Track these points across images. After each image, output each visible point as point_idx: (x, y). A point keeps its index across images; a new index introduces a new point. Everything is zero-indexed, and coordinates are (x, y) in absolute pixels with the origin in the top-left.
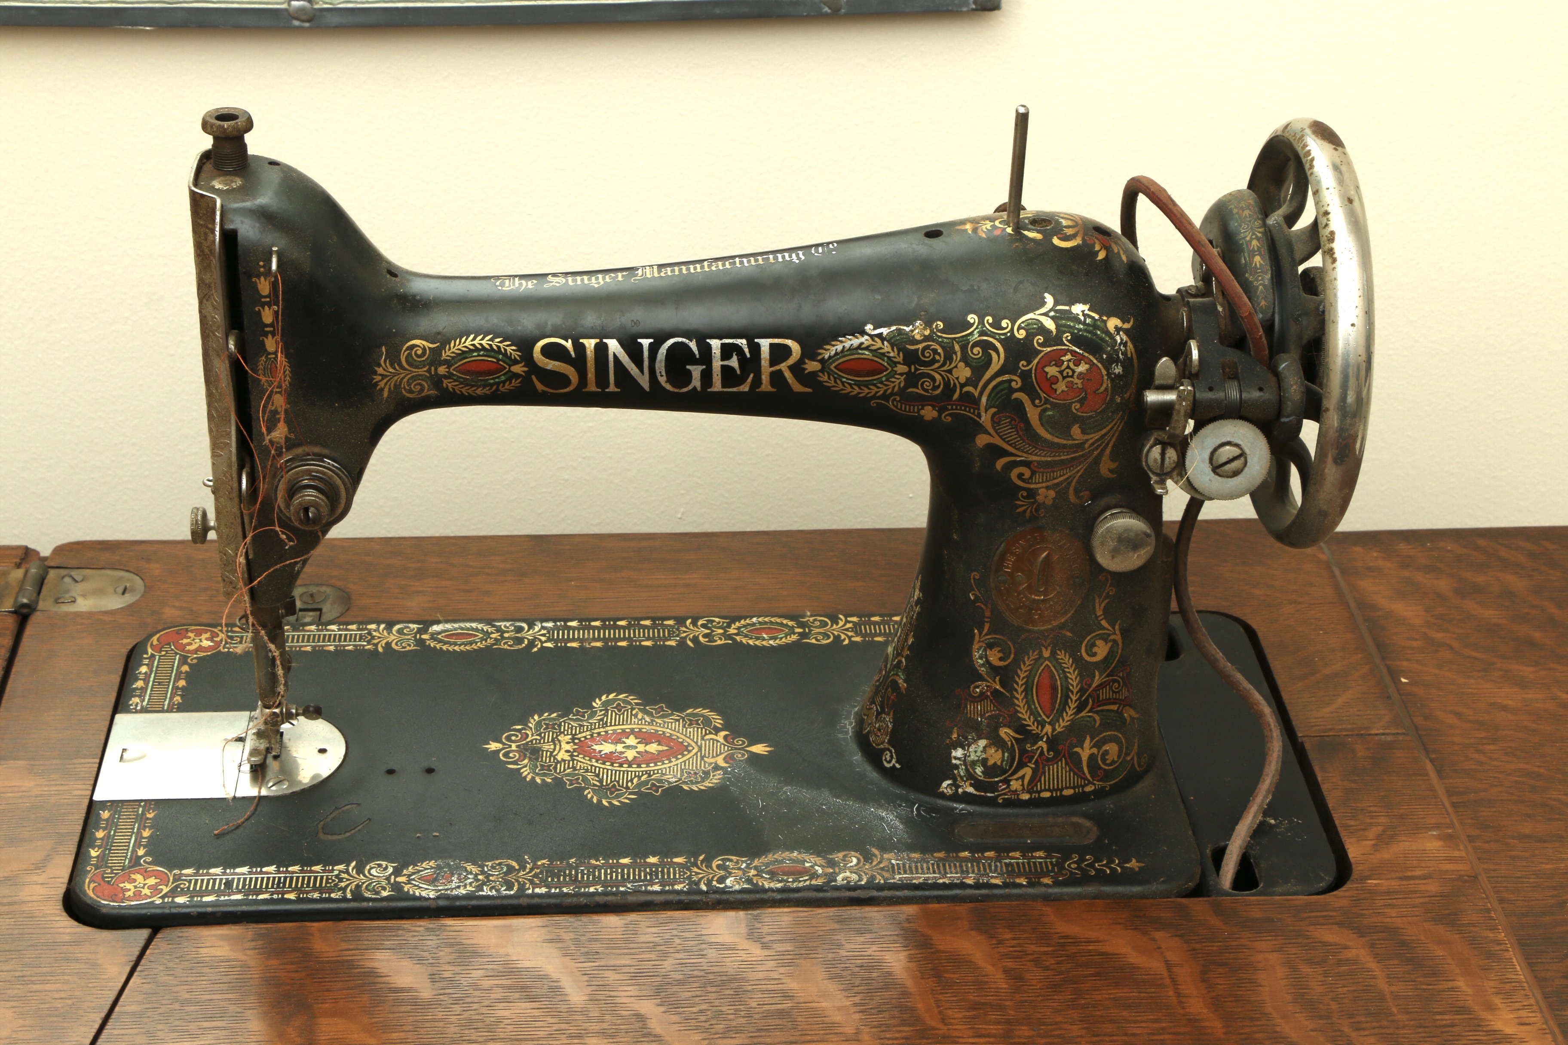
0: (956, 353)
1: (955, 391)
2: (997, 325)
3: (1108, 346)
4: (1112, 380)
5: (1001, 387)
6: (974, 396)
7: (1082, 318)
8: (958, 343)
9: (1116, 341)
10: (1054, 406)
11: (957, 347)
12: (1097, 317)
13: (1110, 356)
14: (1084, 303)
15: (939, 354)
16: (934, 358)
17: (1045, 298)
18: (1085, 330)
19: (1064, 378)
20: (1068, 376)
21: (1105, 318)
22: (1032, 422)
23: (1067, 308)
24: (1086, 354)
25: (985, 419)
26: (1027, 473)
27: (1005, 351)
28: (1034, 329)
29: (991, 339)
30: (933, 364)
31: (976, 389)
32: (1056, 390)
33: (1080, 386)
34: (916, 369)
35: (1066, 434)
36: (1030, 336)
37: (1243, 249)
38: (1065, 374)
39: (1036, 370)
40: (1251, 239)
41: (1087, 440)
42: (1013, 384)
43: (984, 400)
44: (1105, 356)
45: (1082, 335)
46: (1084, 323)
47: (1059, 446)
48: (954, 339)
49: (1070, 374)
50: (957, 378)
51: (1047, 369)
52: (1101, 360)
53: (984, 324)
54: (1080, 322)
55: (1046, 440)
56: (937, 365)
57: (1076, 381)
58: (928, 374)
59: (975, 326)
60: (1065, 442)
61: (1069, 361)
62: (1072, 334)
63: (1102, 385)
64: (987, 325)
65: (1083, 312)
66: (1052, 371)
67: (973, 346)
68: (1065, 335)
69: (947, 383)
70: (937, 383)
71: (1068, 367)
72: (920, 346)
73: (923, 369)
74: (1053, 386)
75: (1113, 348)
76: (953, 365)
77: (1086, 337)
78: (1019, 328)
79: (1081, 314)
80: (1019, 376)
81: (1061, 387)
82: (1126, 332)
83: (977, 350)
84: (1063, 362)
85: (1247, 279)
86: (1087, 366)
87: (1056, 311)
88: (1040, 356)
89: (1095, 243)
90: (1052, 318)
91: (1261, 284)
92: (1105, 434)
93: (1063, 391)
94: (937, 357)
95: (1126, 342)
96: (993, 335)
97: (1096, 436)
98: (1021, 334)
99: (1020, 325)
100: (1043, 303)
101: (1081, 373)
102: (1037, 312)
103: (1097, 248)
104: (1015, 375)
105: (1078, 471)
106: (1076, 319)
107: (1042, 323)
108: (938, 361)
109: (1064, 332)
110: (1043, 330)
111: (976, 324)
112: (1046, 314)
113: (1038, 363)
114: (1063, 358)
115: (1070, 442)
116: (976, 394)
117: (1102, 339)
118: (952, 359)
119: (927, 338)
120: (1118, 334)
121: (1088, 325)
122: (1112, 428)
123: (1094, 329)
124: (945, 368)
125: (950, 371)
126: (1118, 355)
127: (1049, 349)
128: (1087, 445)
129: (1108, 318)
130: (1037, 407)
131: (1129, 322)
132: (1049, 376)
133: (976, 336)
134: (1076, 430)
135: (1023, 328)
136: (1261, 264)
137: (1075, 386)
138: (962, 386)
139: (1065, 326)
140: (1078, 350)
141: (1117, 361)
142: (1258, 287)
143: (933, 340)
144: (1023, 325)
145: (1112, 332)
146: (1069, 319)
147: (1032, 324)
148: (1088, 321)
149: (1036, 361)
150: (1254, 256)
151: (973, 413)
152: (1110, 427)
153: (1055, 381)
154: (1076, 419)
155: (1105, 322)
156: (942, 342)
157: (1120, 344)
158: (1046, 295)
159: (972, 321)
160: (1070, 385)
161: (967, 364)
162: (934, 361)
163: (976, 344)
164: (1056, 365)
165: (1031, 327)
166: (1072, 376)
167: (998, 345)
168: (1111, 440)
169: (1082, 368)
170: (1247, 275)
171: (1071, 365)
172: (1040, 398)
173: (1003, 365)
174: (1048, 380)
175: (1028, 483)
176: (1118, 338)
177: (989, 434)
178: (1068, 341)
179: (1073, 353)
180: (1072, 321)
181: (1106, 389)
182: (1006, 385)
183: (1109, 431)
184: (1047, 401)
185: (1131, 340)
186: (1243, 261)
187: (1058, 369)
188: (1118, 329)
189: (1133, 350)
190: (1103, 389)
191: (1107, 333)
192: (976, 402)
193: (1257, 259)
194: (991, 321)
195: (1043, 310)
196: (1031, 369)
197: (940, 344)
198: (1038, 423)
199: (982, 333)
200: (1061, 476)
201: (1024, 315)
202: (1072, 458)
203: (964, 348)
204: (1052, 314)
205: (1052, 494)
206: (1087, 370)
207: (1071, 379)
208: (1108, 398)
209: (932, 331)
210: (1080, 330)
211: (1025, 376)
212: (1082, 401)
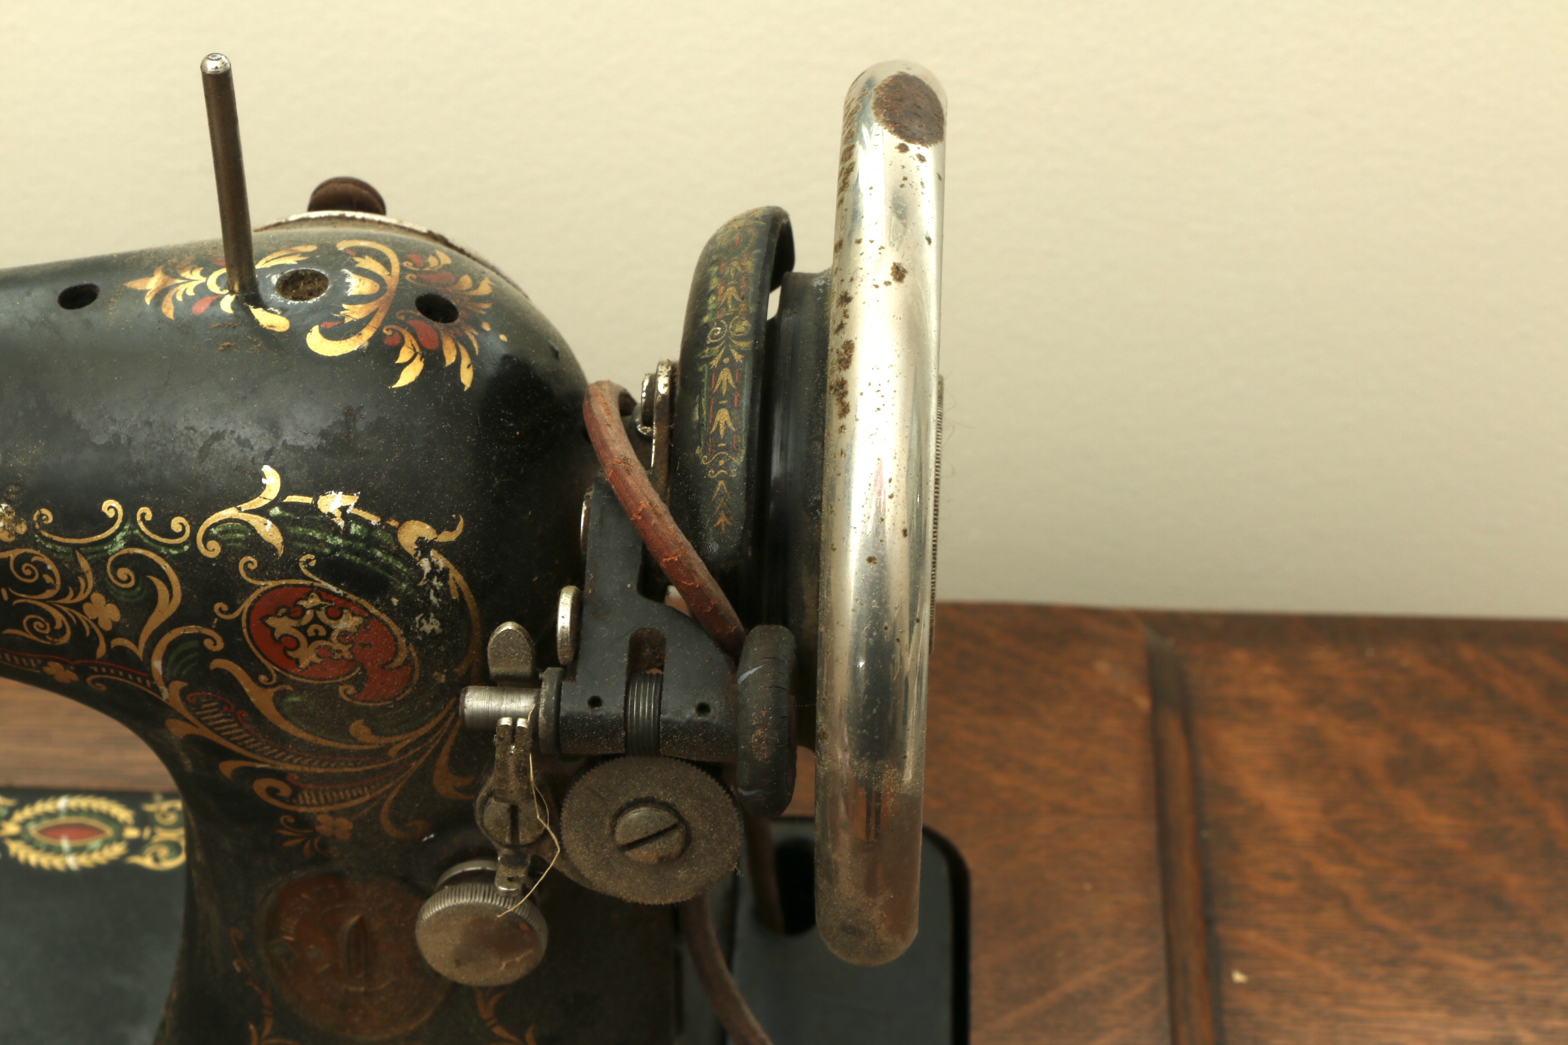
0: (83, 575)
1: (97, 643)
2: (161, 525)
3: (403, 580)
4: (419, 645)
5: (182, 648)
6: (137, 658)
7: (341, 523)
8: (85, 555)
9: (420, 571)
10: (300, 688)
11: (84, 564)
12: (374, 520)
13: (406, 601)
14: (347, 492)
15: (50, 573)
16: (41, 580)
17: (262, 475)
18: (348, 549)
19: (310, 640)
20: (317, 637)
21: (393, 523)
22: (263, 712)
23: (308, 500)
24: (350, 596)
25: (170, 694)
26: (285, 791)
27: (182, 580)
28: (237, 540)
29: (151, 555)
30: (42, 591)
31: (136, 643)
32: (297, 662)
33: (347, 655)
34: (12, 597)
35: (340, 730)
36: (230, 554)
37: (701, 386)
38: (311, 632)
39: (248, 621)
40: (721, 365)
41: (390, 746)
42: (208, 643)
43: (157, 665)
44: (395, 601)
45: (341, 559)
46: (345, 534)
47: (332, 753)
48: (77, 547)
49: (323, 632)
50: (96, 621)
51: (272, 622)
52: (389, 610)
53: (135, 522)
54: (336, 531)
55: (301, 741)
56: (49, 594)
57: (337, 646)
58: (36, 607)
59: (117, 526)
60: (343, 746)
61: (316, 608)
62: (319, 556)
63: (396, 654)
64: (141, 525)
65: (343, 509)
66: (282, 625)
67: (116, 565)
68: (303, 559)
69: (78, 629)
70: (58, 626)
71: (316, 620)
72: (12, 555)
73: (24, 598)
74: (290, 653)
75: (414, 584)
76: (81, 597)
77: (350, 562)
78: (207, 537)
79: (338, 514)
80: (216, 630)
81: (307, 656)
82: (446, 549)
83: (123, 573)
84: (304, 610)
85: (697, 459)
86: (357, 620)
87: (285, 507)
88: (253, 596)
89: (402, 343)
90: (276, 520)
91: (721, 477)
92: (426, 736)
93: (312, 664)
94: (48, 579)
95: (446, 571)
96: (155, 547)
97: (407, 739)
98: (213, 550)
99: (208, 530)
100: (259, 488)
101: (344, 633)
102: (245, 506)
103: (404, 355)
104: (209, 627)
105: (388, 792)
106: (327, 521)
107: (254, 530)
108: (51, 587)
109: (301, 552)
110: (256, 543)
111: (119, 520)
112: (262, 512)
113: (251, 608)
114: (304, 603)
115: (355, 747)
116: (140, 653)
117: (388, 568)
118: (79, 585)
119: (21, 541)
120: (425, 554)
121: (355, 538)
122: (439, 726)
123: (368, 547)
124: (68, 600)
125: (78, 607)
126: (427, 599)
127: (271, 584)
128: (392, 753)
129: (401, 523)
130: (266, 687)
131: (452, 528)
132: (277, 635)
133: (121, 545)
134: (358, 728)
135: (214, 538)
136: (727, 430)
137: (337, 656)
138: (109, 636)
139: (303, 538)
140: (334, 589)
141: (426, 609)
142: (715, 483)
143: (36, 546)
144: (214, 531)
145: (411, 552)
146: (311, 525)
147: (233, 531)
148: (354, 529)
149: (246, 605)
150: (718, 407)
151: (144, 684)
152: (433, 723)
153: (288, 644)
154: (354, 713)
155: (394, 532)
156: (54, 550)
157: (431, 575)
158: (267, 469)
159: (111, 514)
160: (326, 654)
161: (110, 598)
162: (41, 586)
163: (122, 561)
164: (288, 614)
165: (229, 536)
166: (327, 637)
167: (166, 566)
168: (442, 743)
169: (348, 623)
170: (698, 451)
171: (322, 615)
172: (267, 673)
173: (181, 607)
174: (278, 641)
175: (291, 803)
176: (425, 564)
177: (186, 720)
178: (309, 569)
179: (323, 593)
180: (319, 530)
181: (407, 662)
182: (194, 644)
183: (434, 731)
184: (282, 680)
185: (459, 566)
186: (697, 417)
187: (294, 623)
188: (424, 546)
189: (464, 586)
190: (399, 661)
191: (400, 553)
192: (144, 667)
193: (723, 416)
194: (149, 516)
195: (258, 502)
196: (239, 619)
197: (49, 553)
198: (277, 714)
199: (133, 541)
200: (353, 798)
201: (218, 510)
202: (367, 772)
203: (98, 565)
204: (276, 511)
205: (346, 824)
206: (358, 627)
207: (324, 643)
208: (416, 677)
209: (31, 526)
210: (335, 548)
211: (229, 630)
212: (357, 682)
